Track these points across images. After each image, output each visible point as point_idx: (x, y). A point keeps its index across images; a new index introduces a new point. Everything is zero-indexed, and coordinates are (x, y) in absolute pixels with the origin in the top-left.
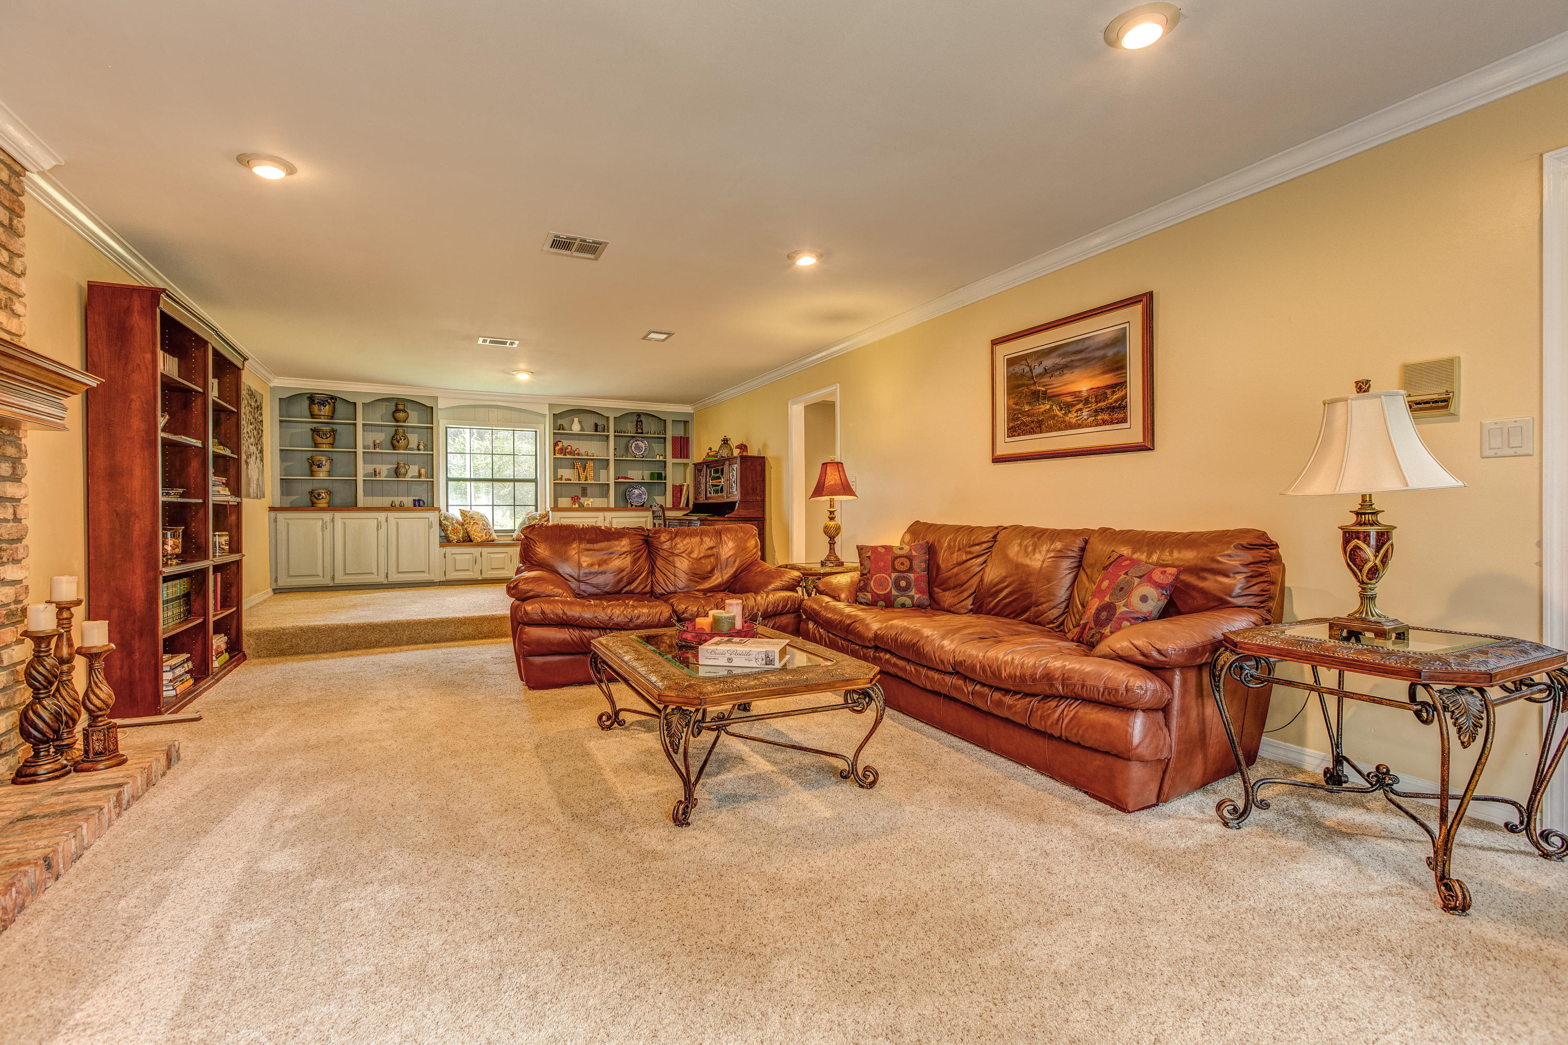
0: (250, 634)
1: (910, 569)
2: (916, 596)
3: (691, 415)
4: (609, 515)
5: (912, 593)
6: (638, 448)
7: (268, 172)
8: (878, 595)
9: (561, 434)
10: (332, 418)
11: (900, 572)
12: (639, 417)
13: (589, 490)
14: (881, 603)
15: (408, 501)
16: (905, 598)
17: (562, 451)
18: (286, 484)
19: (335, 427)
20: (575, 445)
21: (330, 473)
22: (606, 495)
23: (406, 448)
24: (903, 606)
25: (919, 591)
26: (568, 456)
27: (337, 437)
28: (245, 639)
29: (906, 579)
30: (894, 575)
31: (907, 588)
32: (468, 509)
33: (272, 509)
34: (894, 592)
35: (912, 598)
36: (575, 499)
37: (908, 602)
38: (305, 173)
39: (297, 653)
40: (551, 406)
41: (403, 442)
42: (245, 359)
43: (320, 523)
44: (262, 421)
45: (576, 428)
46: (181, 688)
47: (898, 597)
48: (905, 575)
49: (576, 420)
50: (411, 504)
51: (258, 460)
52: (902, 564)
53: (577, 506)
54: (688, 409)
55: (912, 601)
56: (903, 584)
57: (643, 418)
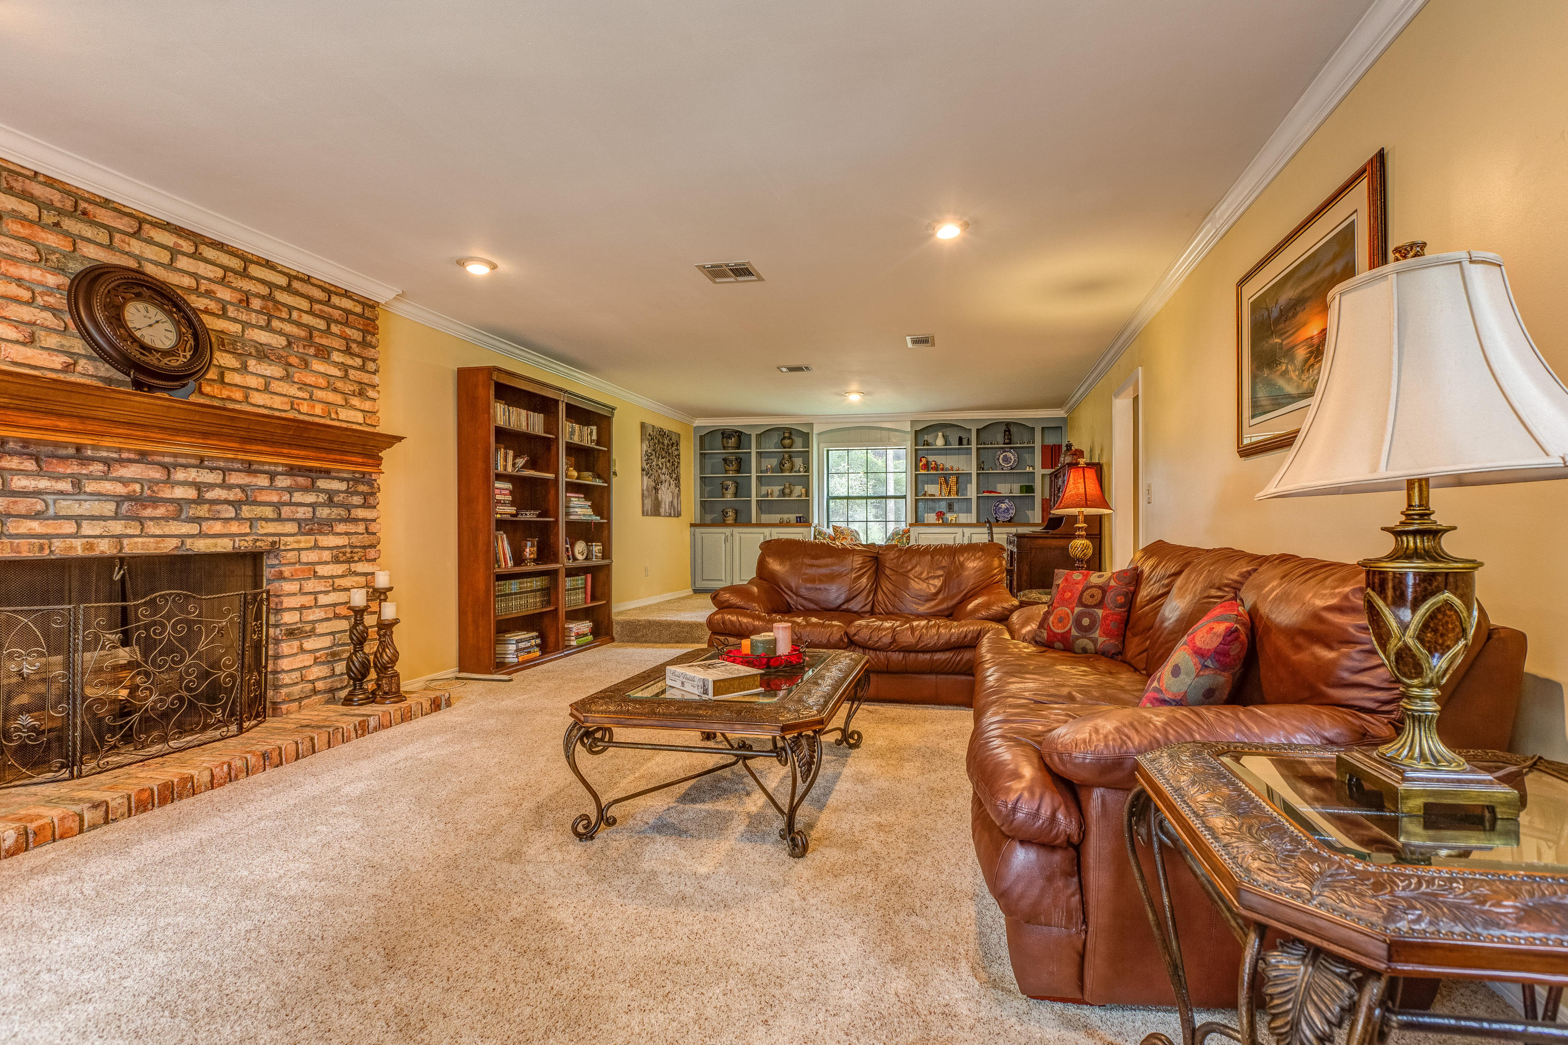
0: (618, 623)
1: (1100, 604)
2: (1101, 640)
3: (1064, 420)
4: (968, 531)
5: (1096, 634)
6: (1006, 459)
7: (478, 270)
8: (1055, 634)
9: (927, 450)
10: (738, 448)
11: (1086, 606)
12: (1008, 428)
13: (956, 507)
14: (1058, 645)
15: (792, 517)
16: (1086, 641)
17: (926, 466)
18: (705, 506)
19: (741, 456)
20: (940, 460)
21: (736, 495)
22: (969, 511)
23: (791, 470)
24: (1085, 650)
25: (1106, 633)
26: (932, 472)
27: (742, 464)
28: (615, 626)
29: (1090, 616)
30: (1077, 610)
31: (1090, 628)
32: (844, 525)
33: (692, 525)
34: (1074, 632)
35: (1094, 641)
36: (940, 515)
37: (1090, 646)
38: (504, 267)
39: (646, 642)
40: (913, 422)
41: (787, 465)
42: (613, 409)
43: (723, 537)
44: (679, 455)
45: (940, 442)
46: (524, 657)
47: (1078, 638)
48: (1091, 610)
49: (940, 434)
50: (793, 521)
51: (673, 486)
52: (1092, 596)
53: (941, 521)
54: (1060, 413)
55: (1095, 645)
56: (1086, 622)
57: (1013, 429)
